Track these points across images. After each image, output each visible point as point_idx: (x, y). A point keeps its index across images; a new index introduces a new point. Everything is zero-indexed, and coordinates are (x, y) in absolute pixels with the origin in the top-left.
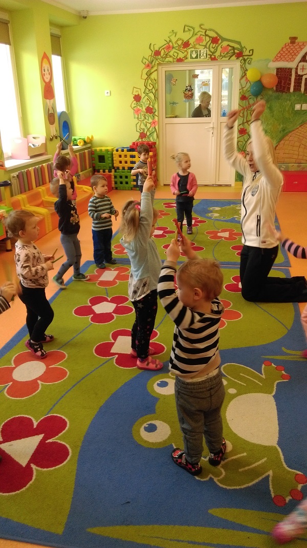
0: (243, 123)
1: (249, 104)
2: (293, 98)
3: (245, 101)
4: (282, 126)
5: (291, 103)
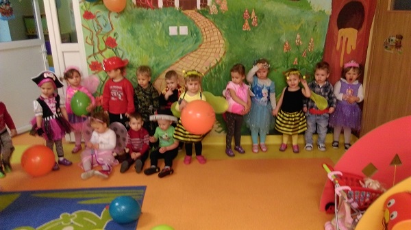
0: (94, 54)
1: (98, 25)
2: (165, 17)
3: (91, 20)
4: (154, 58)
5: (163, 25)
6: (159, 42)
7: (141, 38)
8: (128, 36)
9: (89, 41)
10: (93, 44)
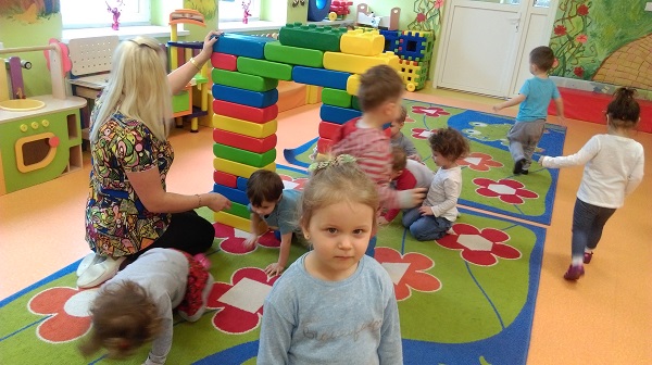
0: (563, 19)
6: (631, 16)
7: (613, 11)
8: (602, 6)
9: (563, 7)
10: (565, 10)
